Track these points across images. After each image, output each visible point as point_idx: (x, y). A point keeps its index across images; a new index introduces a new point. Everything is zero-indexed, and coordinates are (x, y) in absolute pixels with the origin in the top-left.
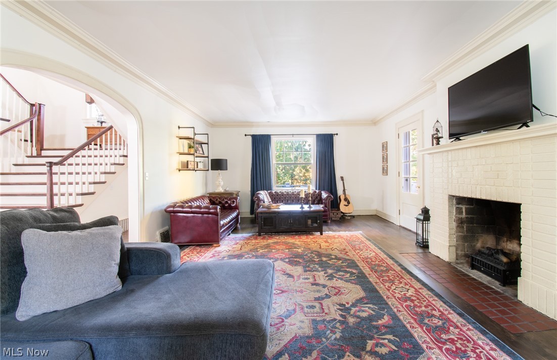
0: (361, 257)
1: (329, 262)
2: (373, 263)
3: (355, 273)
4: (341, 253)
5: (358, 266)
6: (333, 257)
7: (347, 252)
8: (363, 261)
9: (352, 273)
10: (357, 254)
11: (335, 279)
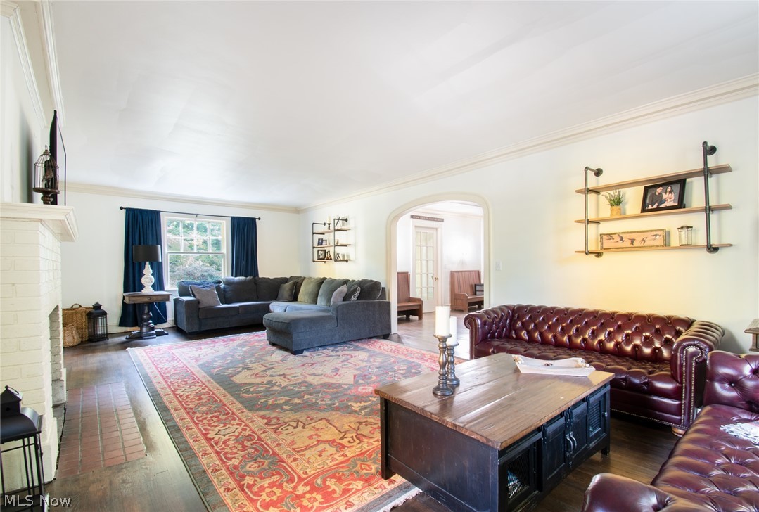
0: (237, 421)
1: (288, 398)
2: (216, 414)
3: (244, 393)
4: (278, 419)
5: (241, 403)
6: (287, 407)
7: (266, 424)
8: (233, 413)
9: (247, 392)
10: (246, 425)
11: (265, 383)
